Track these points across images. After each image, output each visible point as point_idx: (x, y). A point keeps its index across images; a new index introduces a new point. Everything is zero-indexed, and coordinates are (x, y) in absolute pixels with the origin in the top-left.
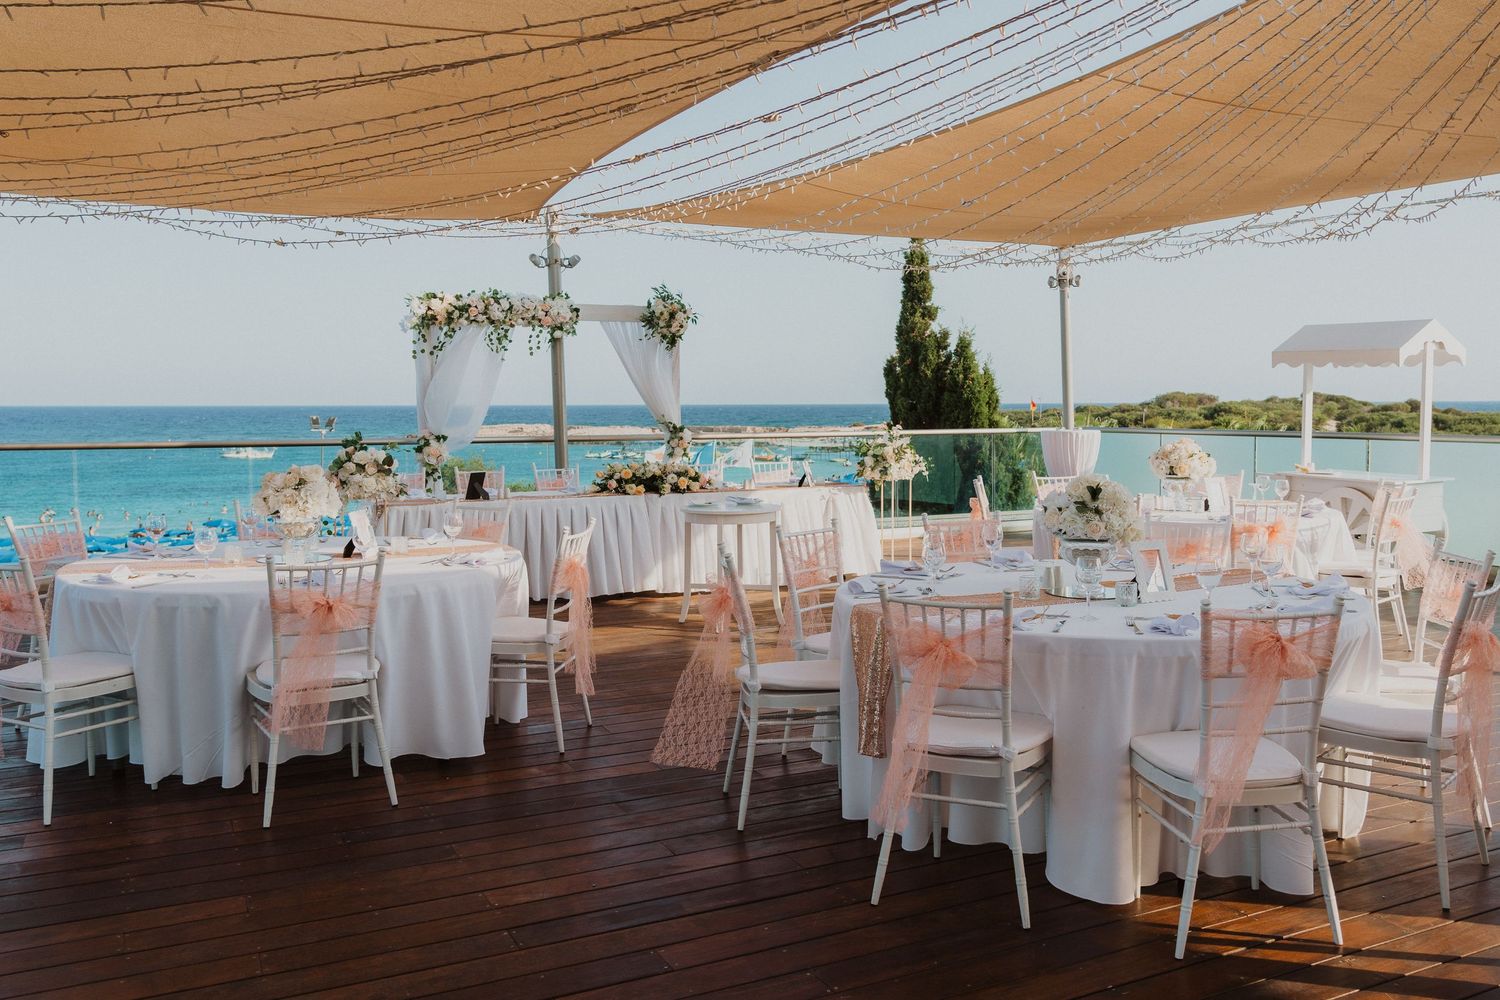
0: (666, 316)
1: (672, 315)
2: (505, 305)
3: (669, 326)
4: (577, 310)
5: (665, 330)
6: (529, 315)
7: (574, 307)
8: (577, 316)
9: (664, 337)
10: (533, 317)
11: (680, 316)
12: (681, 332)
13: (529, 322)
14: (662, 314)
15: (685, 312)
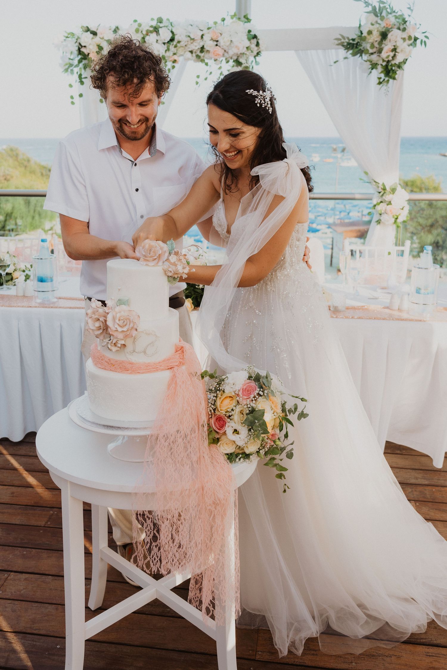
0: (376, 37)
1: (384, 35)
2: (165, 35)
3: (380, 51)
4: (255, 37)
5: (374, 58)
6: (196, 46)
7: (252, 33)
8: (258, 44)
9: (374, 66)
10: (202, 49)
11: (395, 36)
12: (399, 59)
13: (198, 57)
14: (370, 33)
15: (404, 30)
